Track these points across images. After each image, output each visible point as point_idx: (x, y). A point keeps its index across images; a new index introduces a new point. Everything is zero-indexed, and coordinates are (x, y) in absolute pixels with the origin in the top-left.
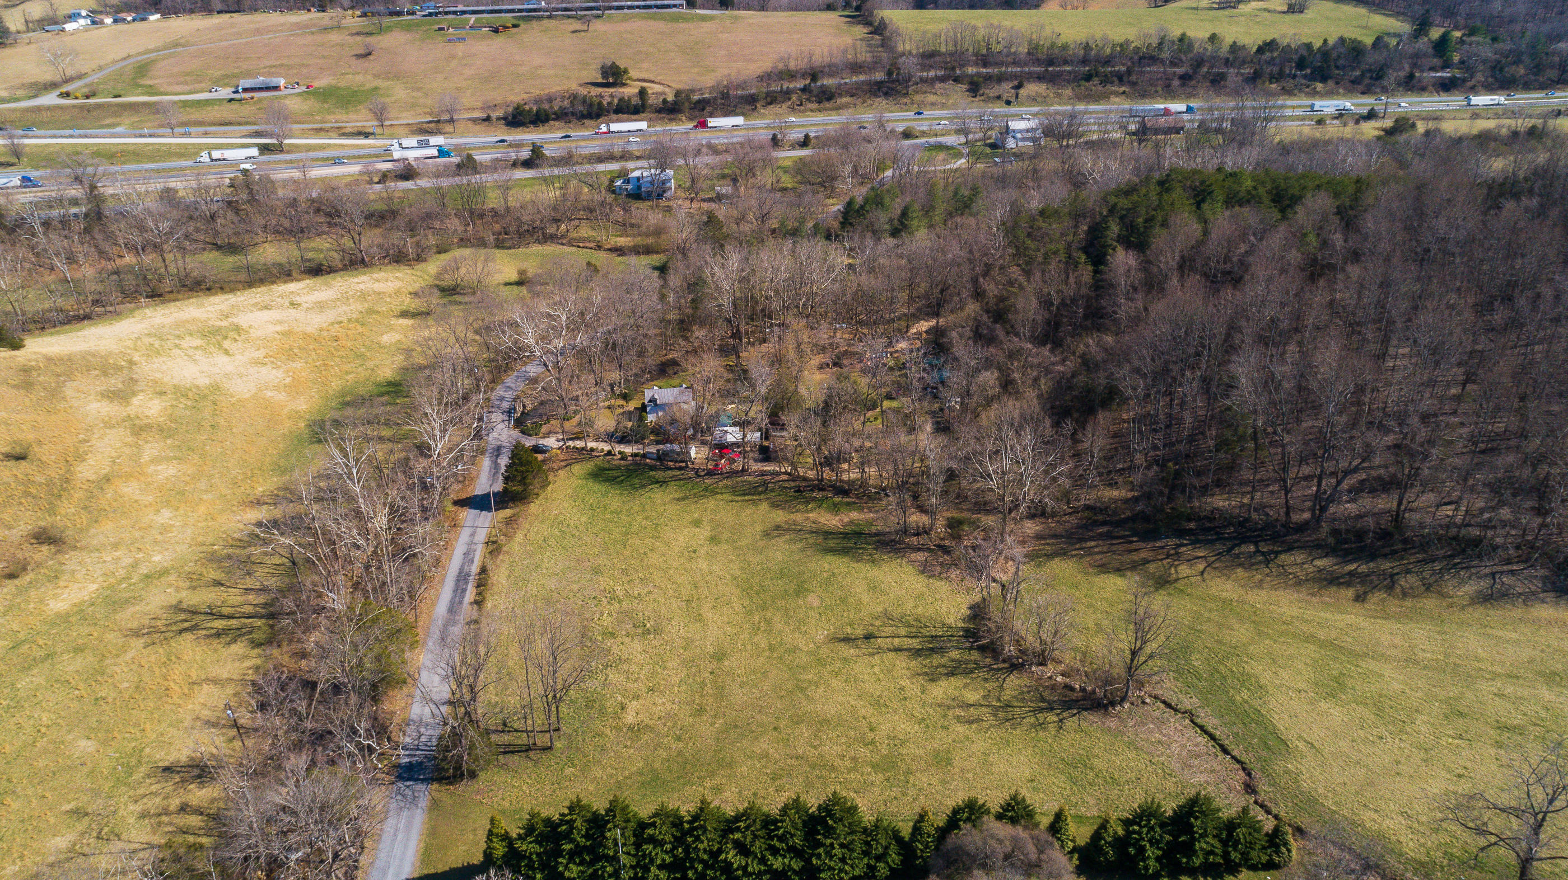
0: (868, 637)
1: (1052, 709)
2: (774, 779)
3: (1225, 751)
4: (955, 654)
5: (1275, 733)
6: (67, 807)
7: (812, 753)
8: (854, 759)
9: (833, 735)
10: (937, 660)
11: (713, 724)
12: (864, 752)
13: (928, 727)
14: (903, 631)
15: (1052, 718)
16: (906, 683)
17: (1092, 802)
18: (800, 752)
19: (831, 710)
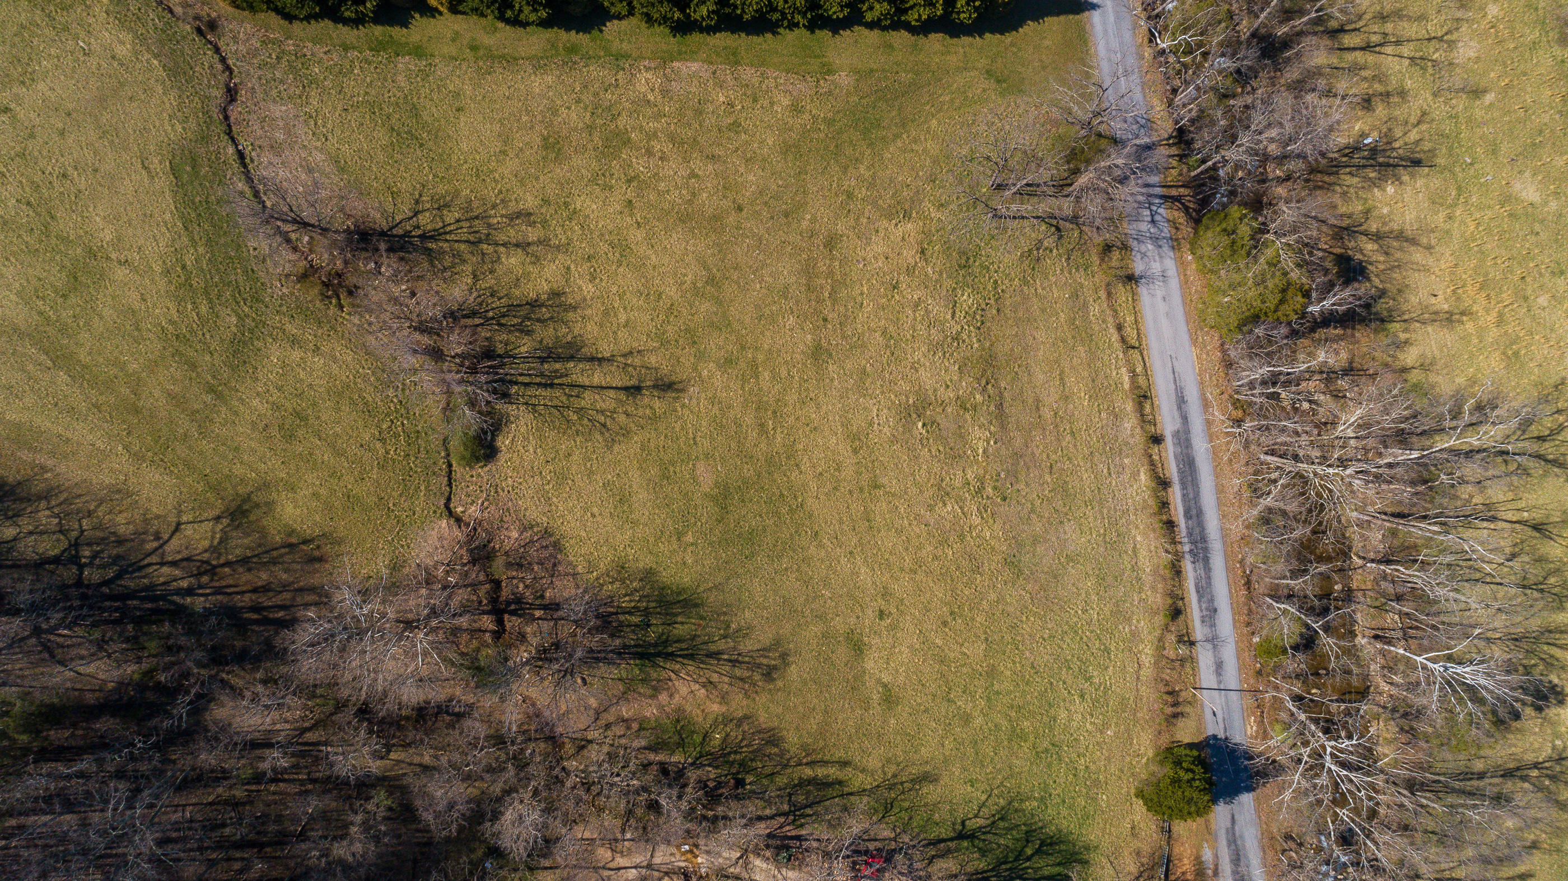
0: (634, 390)
1: (423, 237)
2: (736, 124)
3: (241, 155)
4: (525, 346)
5: (179, 183)
6: (1489, 98)
7: (697, 164)
8: (649, 153)
9: (674, 196)
10: (547, 334)
11: (814, 220)
12: (640, 165)
13: (566, 204)
14: (588, 399)
15: (425, 220)
16: (588, 289)
17: (401, 78)
18: (710, 167)
19: (676, 240)
